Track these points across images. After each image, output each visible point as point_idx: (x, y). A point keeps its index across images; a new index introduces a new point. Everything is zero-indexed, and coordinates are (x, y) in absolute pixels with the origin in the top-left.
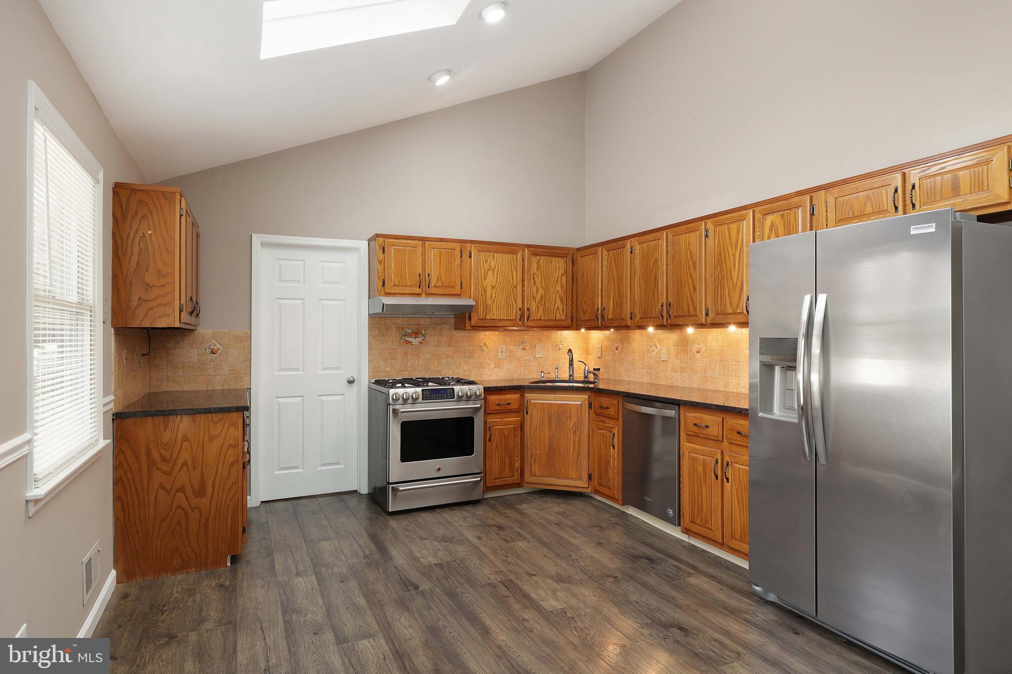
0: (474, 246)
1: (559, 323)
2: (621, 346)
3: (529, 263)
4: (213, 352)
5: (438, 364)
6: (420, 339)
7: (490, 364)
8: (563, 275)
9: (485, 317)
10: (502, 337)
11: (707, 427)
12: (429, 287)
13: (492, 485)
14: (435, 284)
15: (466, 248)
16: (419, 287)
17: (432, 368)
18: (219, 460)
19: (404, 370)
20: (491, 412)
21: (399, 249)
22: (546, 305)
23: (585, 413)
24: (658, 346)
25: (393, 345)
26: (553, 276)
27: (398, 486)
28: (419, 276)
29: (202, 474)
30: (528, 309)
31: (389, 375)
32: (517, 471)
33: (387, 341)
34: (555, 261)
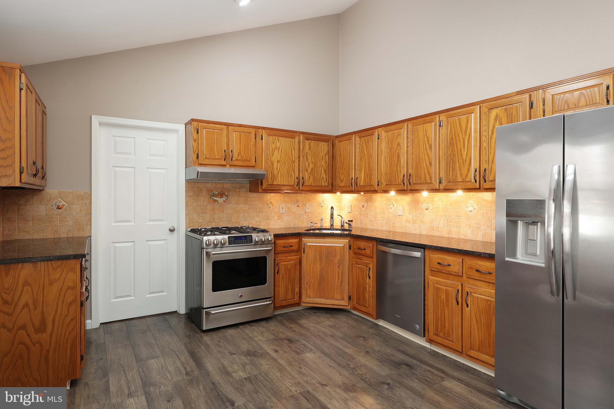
0: (265, 131)
1: (323, 188)
2: (366, 205)
3: (303, 145)
4: (59, 208)
5: (237, 217)
6: (224, 199)
7: (274, 217)
8: (326, 154)
9: (272, 183)
10: (283, 198)
11: (449, 265)
12: (232, 160)
13: (280, 306)
14: (236, 158)
15: (259, 132)
16: (225, 160)
17: (233, 220)
18: (58, 300)
21: (210, 131)
22: (315, 175)
23: (346, 252)
24: (395, 205)
25: (204, 203)
26: (320, 155)
27: (210, 310)
28: (225, 152)
29: (43, 313)
30: (303, 178)
31: (201, 225)
32: (297, 295)
33: (200, 200)
34: (321, 144)
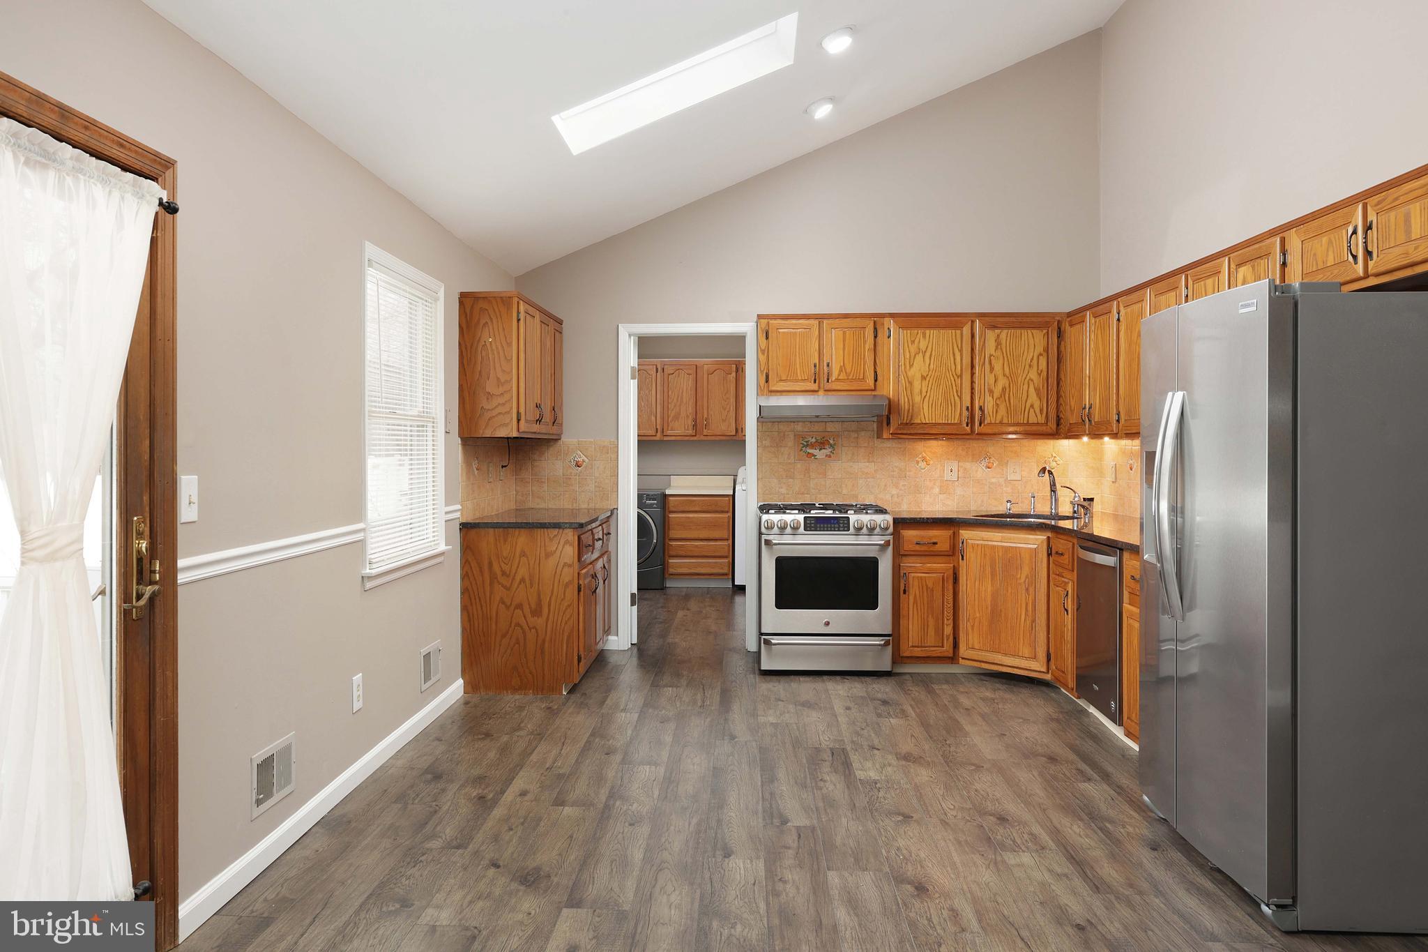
0: (894, 321)
1: (1034, 428)
3: (983, 340)
5: (853, 486)
6: (827, 451)
7: (932, 488)
8: (1041, 355)
9: (910, 421)
10: (951, 449)
12: (828, 381)
13: (908, 656)
14: (837, 376)
15: (883, 324)
16: (815, 382)
17: (845, 492)
18: (554, 578)
19: (806, 492)
20: (906, 553)
21: (789, 333)
22: (1012, 401)
23: (1042, 562)
25: (790, 459)
26: (1024, 358)
27: (772, 639)
28: (815, 366)
29: (539, 592)
30: (981, 408)
31: (784, 497)
32: (947, 640)
33: (782, 454)
34: (1026, 334)
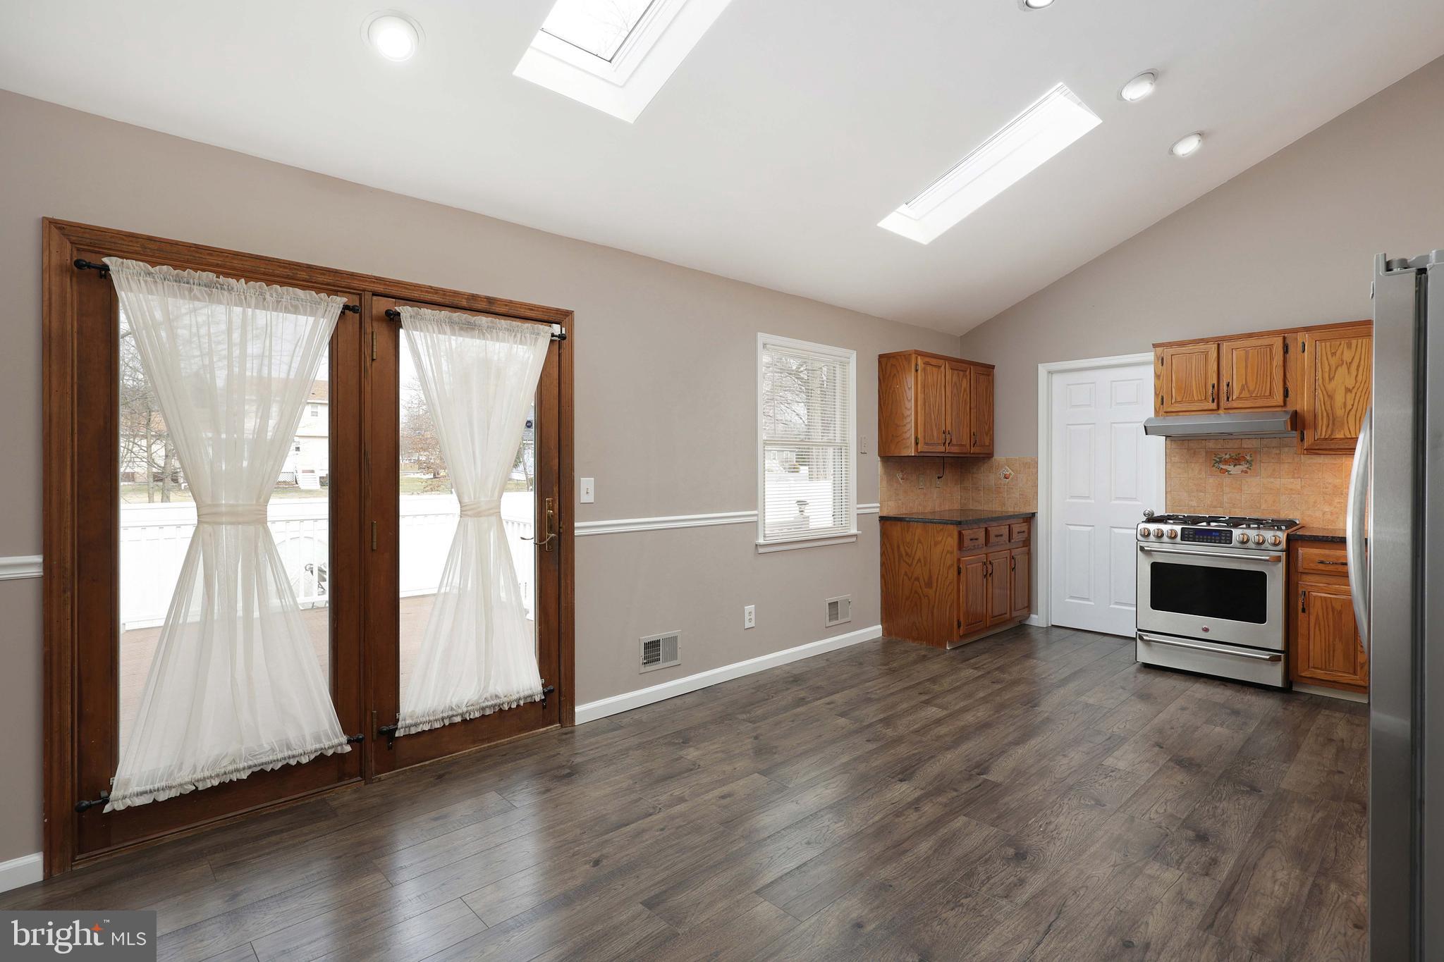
0: (1310, 334)
4: (1006, 477)
6: (1244, 467)
9: (1331, 436)
12: (1228, 400)
13: (1309, 676)
15: (1295, 339)
16: (1213, 402)
17: (1264, 507)
19: (1219, 506)
20: (1306, 571)
25: (1200, 474)
28: (1213, 387)
29: (930, 570)
33: (1193, 469)
